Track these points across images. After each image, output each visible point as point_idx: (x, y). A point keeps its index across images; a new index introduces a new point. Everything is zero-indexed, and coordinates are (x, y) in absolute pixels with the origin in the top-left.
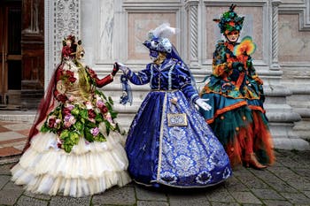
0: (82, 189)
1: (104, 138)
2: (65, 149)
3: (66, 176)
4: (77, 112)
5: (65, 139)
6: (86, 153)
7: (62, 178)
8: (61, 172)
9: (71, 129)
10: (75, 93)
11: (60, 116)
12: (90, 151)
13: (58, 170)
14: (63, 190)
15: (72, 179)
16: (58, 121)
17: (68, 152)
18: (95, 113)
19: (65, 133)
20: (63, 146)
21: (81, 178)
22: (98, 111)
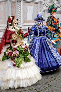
2: (17, 66)
13: (16, 76)
17: (19, 67)
19: (16, 59)
20: (16, 65)
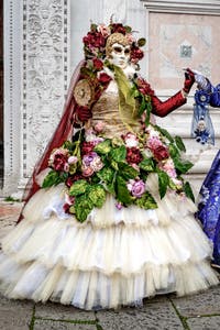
0: (98, 295)
1: (154, 202)
3: (71, 266)
4: (107, 150)
5: (79, 196)
6: (114, 226)
7: (63, 269)
8: (61, 259)
9: (93, 180)
10: (107, 117)
11: (77, 151)
12: (122, 223)
14: (61, 292)
15: (81, 273)
16: (72, 159)
17: (81, 220)
18: (141, 156)
21: (98, 273)
22: (148, 154)
